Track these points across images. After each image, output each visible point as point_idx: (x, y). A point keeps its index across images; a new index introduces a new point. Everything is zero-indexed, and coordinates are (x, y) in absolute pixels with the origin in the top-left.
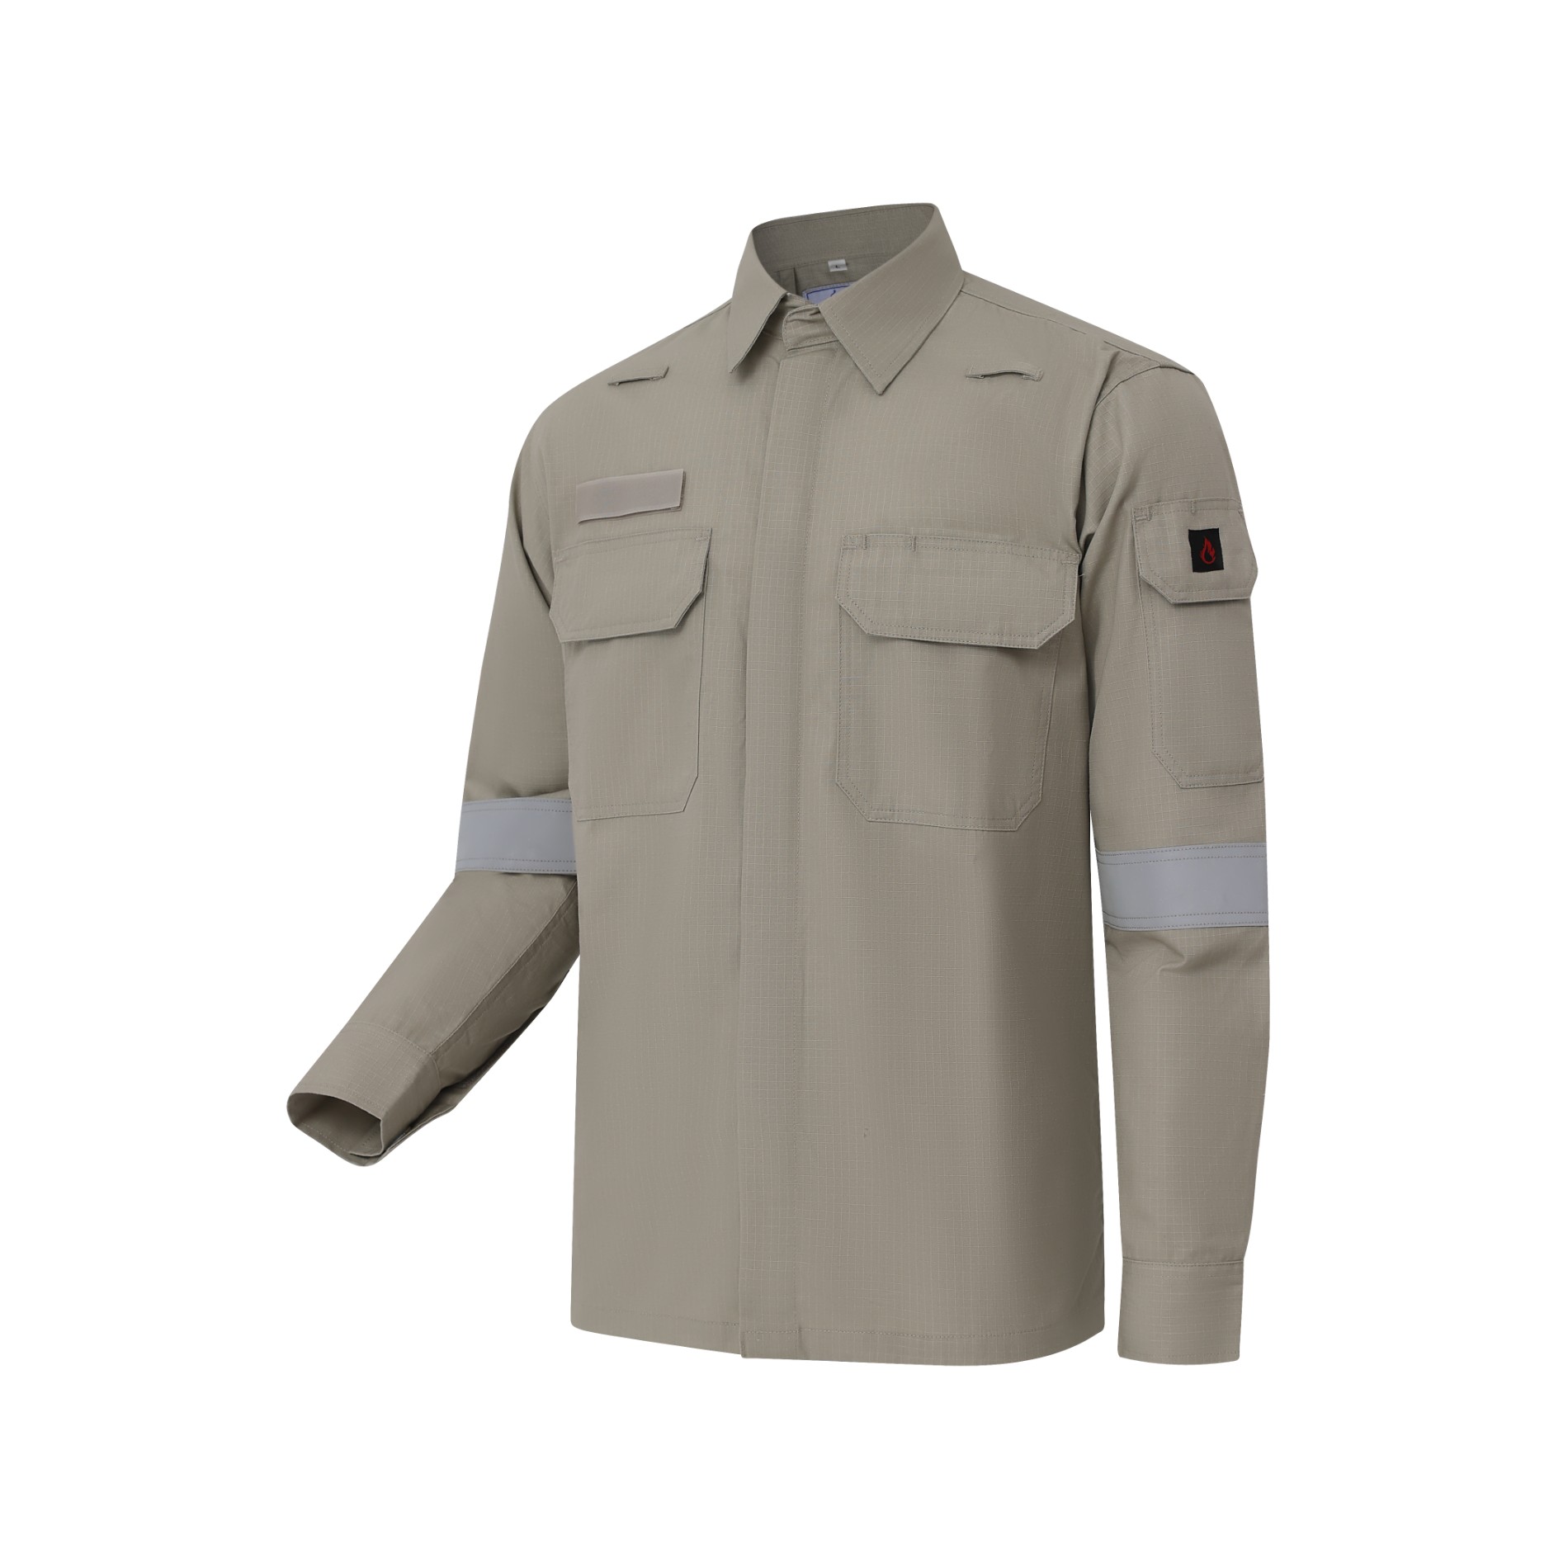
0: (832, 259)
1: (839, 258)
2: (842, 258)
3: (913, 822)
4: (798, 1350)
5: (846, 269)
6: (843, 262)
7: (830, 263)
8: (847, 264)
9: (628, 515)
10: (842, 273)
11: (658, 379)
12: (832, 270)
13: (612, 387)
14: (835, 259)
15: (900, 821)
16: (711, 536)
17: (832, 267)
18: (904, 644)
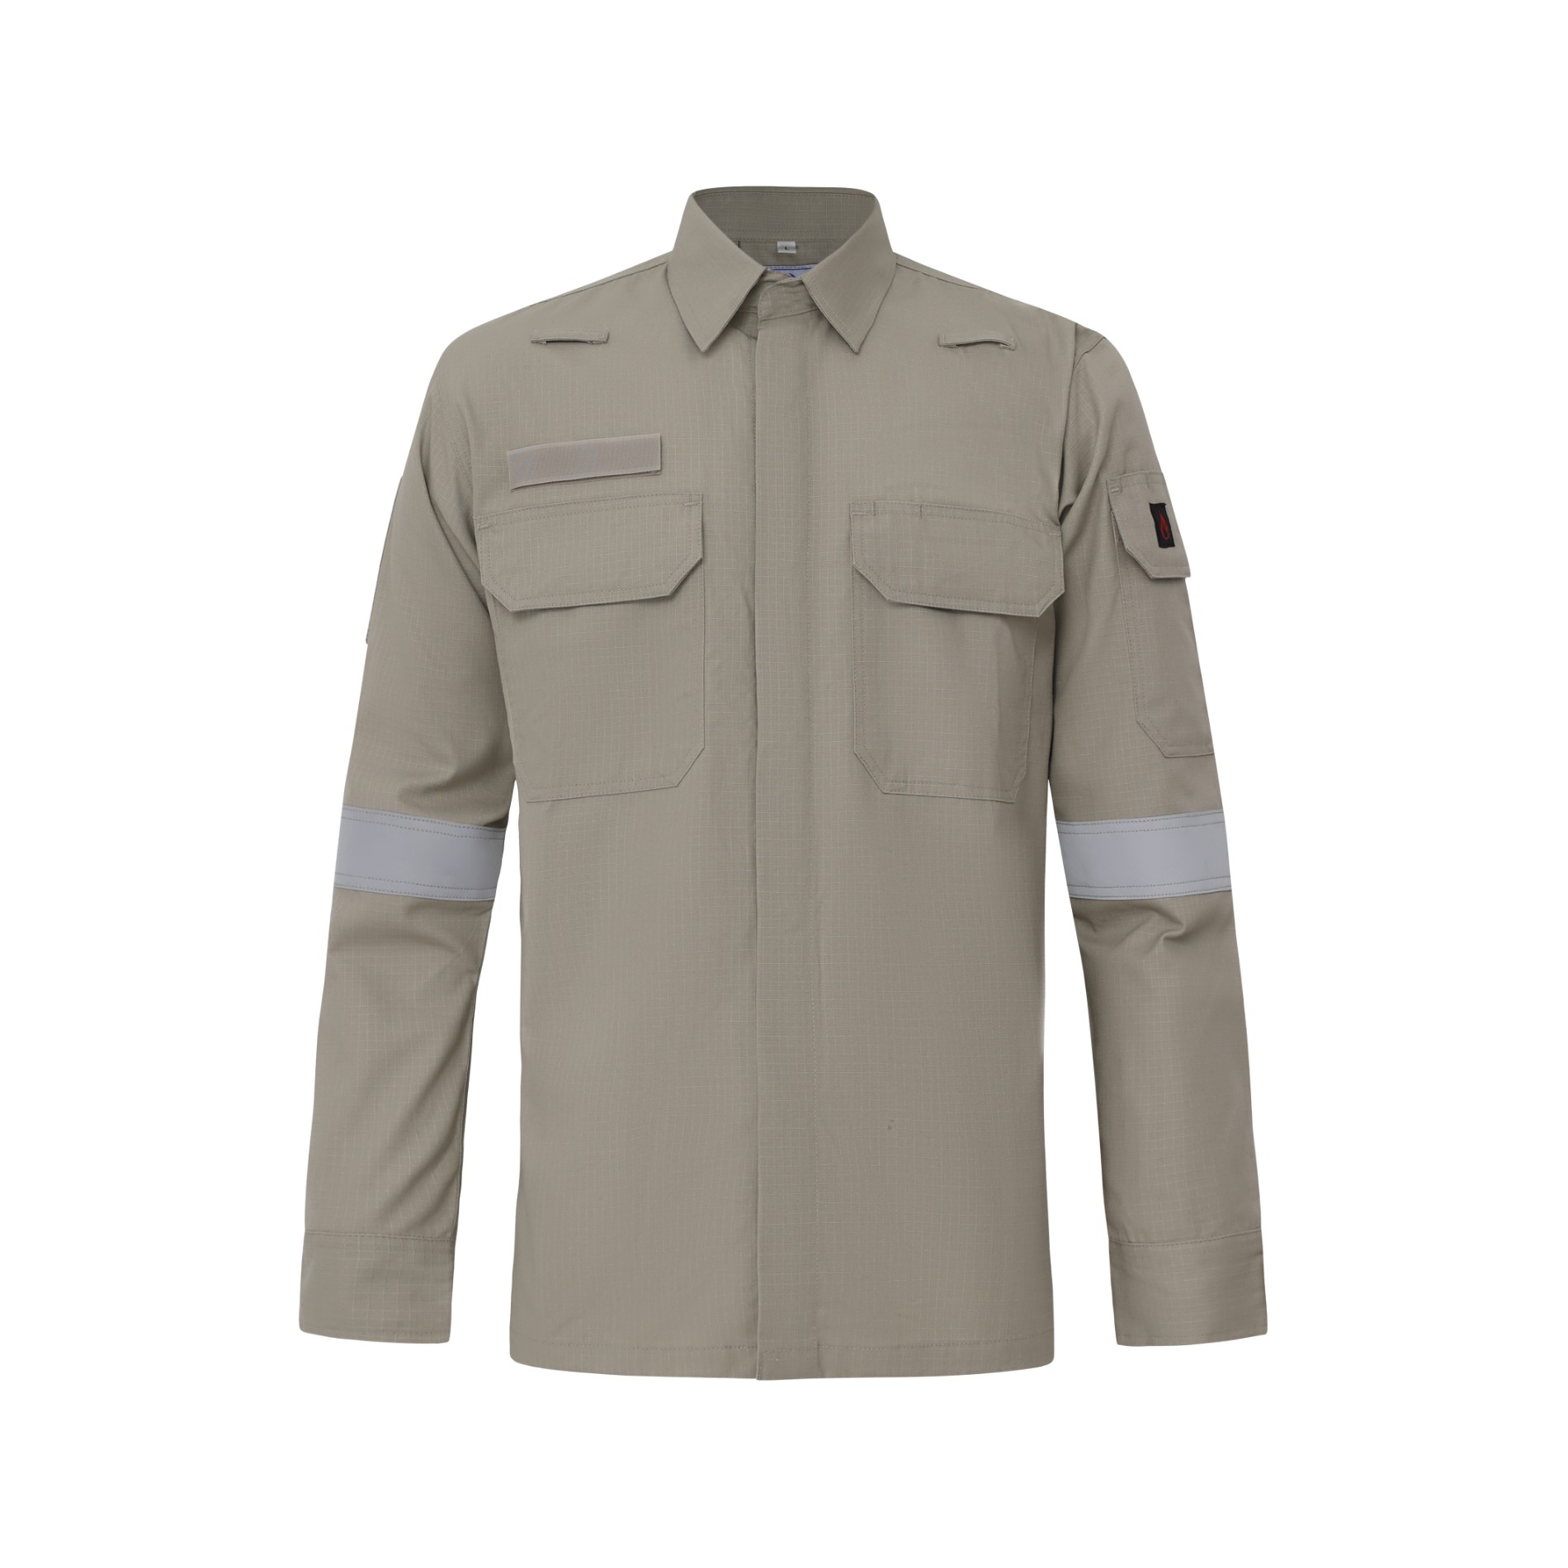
0: (781, 240)
1: (789, 240)
2: (793, 240)
3: (925, 794)
4: (814, 1367)
5: (794, 252)
6: (793, 244)
7: (779, 244)
8: (797, 247)
9: (584, 479)
10: (790, 255)
11: (599, 343)
12: (779, 252)
13: (539, 346)
14: (785, 240)
15: (913, 793)
16: (702, 500)
17: (781, 248)
18: (919, 611)
